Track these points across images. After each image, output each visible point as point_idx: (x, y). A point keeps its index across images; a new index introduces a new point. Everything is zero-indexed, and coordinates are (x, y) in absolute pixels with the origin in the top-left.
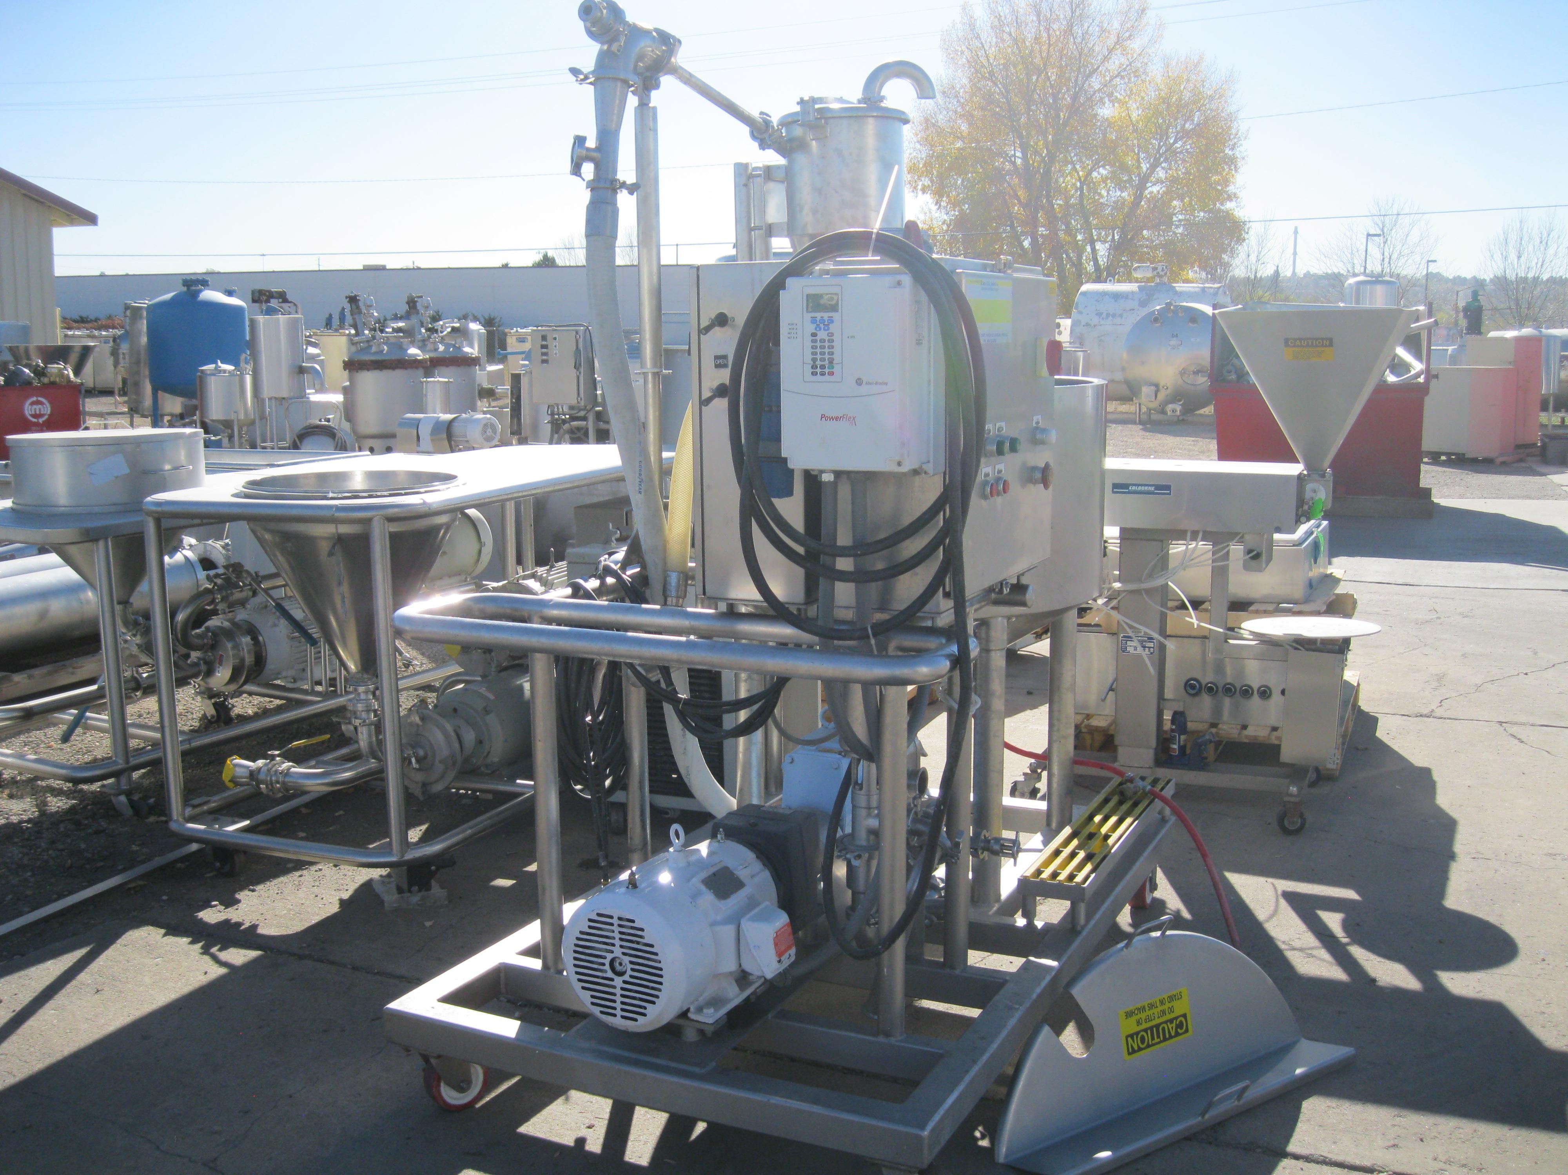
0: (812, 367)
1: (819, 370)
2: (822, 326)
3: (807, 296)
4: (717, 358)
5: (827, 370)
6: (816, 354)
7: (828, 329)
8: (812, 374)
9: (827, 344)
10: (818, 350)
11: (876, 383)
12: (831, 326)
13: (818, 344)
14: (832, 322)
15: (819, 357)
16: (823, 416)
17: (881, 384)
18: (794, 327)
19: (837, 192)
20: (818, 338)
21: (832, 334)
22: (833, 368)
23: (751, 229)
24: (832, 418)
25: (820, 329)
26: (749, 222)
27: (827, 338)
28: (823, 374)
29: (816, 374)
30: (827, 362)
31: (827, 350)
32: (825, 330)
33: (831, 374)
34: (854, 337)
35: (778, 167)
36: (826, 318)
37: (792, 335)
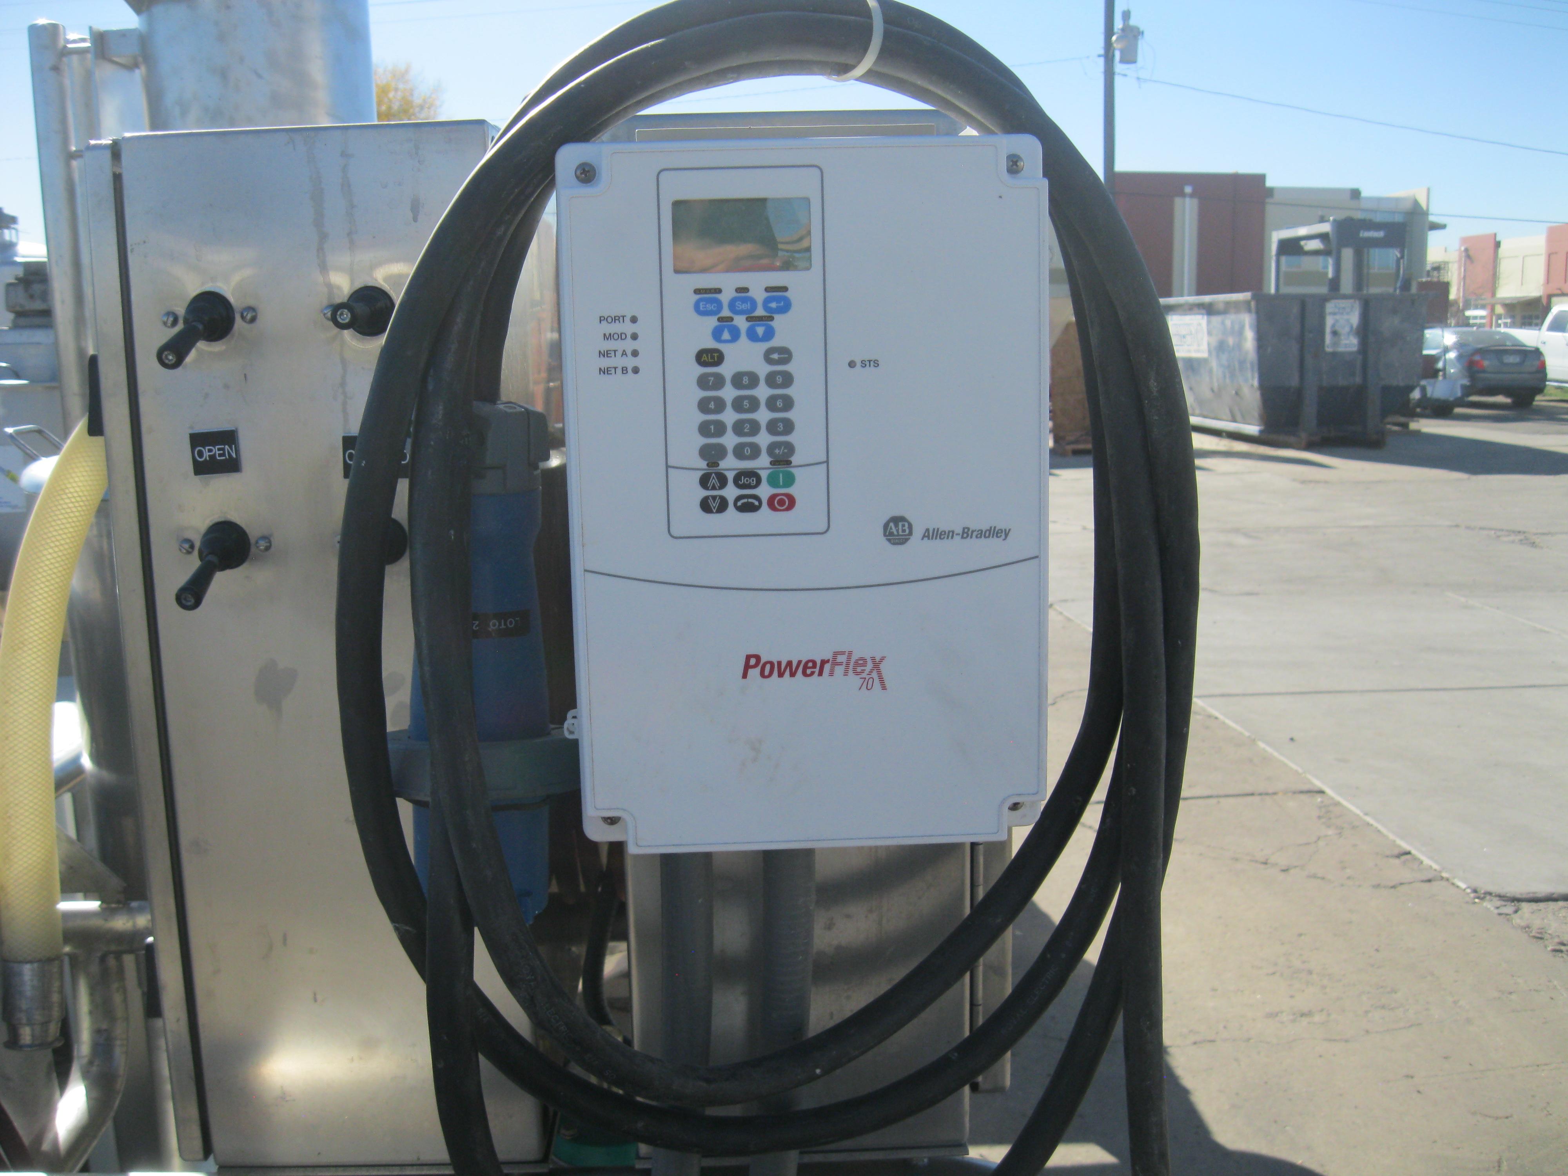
0: (704, 482)
1: (731, 492)
2: (741, 322)
3: (677, 204)
4: (198, 440)
5: (764, 491)
6: (720, 429)
7: (769, 334)
8: (705, 506)
9: (763, 392)
10: (729, 417)
11: (966, 533)
12: (779, 322)
13: (728, 393)
14: (786, 307)
15: (730, 440)
16: (752, 662)
17: (981, 534)
18: (628, 328)
19: (260, 76)
20: (726, 370)
21: (785, 355)
22: (790, 480)
23: (72, 156)
24: (787, 669)
25: (735, 335)
26: (66, 142)
27: (763, 370)
28: (748, 506)
29: (723, 506)
30: (762, 462)
31: (763, 416)
32: (753, 336)
33: (789, 503)
34: (876, 364)
35: (123, 34)
36: (758, 294)
37: (617, 361)
